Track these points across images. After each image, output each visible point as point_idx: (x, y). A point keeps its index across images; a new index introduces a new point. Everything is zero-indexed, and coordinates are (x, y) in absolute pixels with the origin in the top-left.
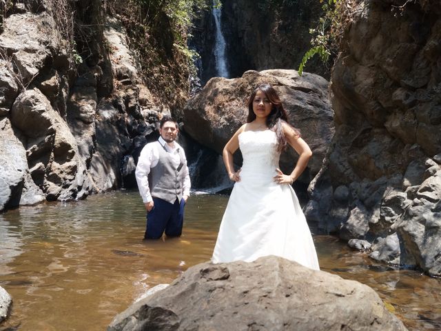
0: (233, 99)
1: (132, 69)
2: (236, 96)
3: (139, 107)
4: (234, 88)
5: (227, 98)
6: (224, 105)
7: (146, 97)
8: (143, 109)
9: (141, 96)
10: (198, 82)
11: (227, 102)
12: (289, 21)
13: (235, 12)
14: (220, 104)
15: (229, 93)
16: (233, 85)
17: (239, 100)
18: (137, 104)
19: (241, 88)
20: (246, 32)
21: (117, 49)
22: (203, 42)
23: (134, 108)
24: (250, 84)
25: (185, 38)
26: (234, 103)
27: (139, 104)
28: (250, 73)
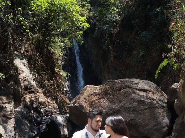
0: (101, 98)
1: (34, 83)
2: (103, 96)
3: (40, 107)
4: (101, 91)
5: (97, 97)
6: (95, 102)
7: (43, 100)
8: (42, 108)
9: (40, 100)
10: (69, 91)
11: (97, 100)
12: (120, 53)
13: (87, 50)
14: (93, 102)
15: (98, 94)
16: (100, 89)
17: (104, 99)
18: (38, 105)
19: (105, 91)
20: (94, 61)
21: (23, 72)
22: (69, 68)
23: (36, 108)
24: (111, 88)
25: (61, 65)
26: (102, 100)
27: (40, 105)
28: (110, 81)
